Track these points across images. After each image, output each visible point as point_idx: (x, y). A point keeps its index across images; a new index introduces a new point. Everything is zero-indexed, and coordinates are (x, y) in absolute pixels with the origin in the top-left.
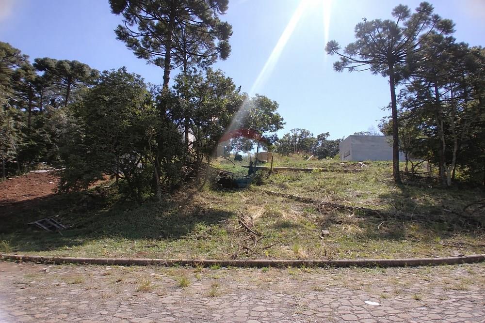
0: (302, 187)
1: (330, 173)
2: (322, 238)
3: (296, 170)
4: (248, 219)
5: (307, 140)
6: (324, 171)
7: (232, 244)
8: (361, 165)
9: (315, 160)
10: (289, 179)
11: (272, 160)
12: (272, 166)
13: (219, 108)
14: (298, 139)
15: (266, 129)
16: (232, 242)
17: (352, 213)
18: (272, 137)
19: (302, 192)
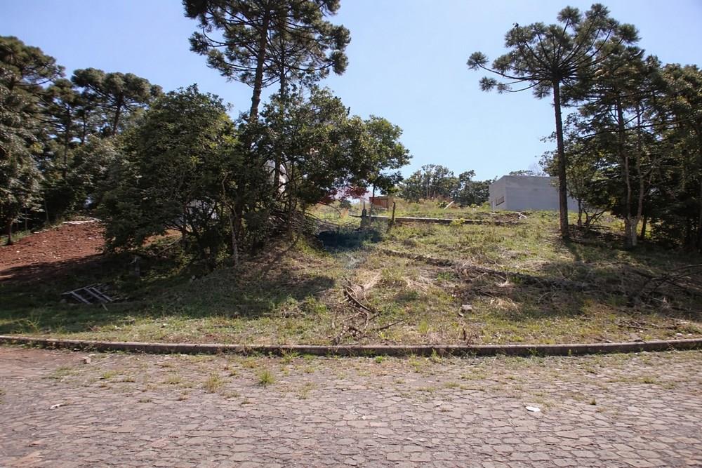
0: (436, 244)
1: (476, 226)
2: (462, 315)
3: (428, 221)
4: (356, 290)
5: (445, 180)
6: (467, 222)
7: (333, 324)
8: (519, 216)
9: (456, 208)
10: (418, 234)
11: (394, 208)
12: (393, 216)
13: (320, 138)
14: (432, 180)
15: (385, 165)
16: (334, 321)
17: (505, 281)
18: (392, 176)
19: (436, 252)
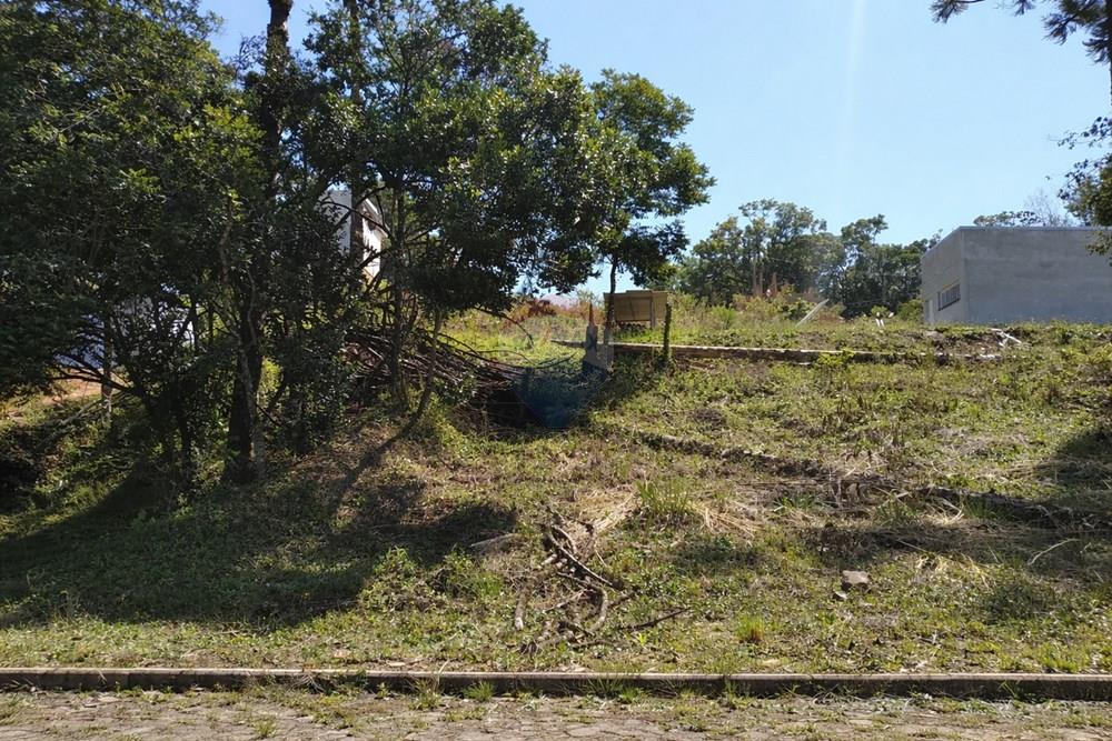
0: (776, 418)
1: (882, 369)
2: (844, 596)
3: (755, 357)
4: (575, 534)
5: (802, 243)
6: (860, 359)
7: (519, 619)
8: (1000, 339)
9: (831, 319)
10: (730, 391)
11: (668, 320)
12: (666, 342)
13: (473, 127)
14: (766, 242)
15: (645, 205)
16: (520, 612)
17: (955, 513)
18: (661, 234)
19: (778, 439)
